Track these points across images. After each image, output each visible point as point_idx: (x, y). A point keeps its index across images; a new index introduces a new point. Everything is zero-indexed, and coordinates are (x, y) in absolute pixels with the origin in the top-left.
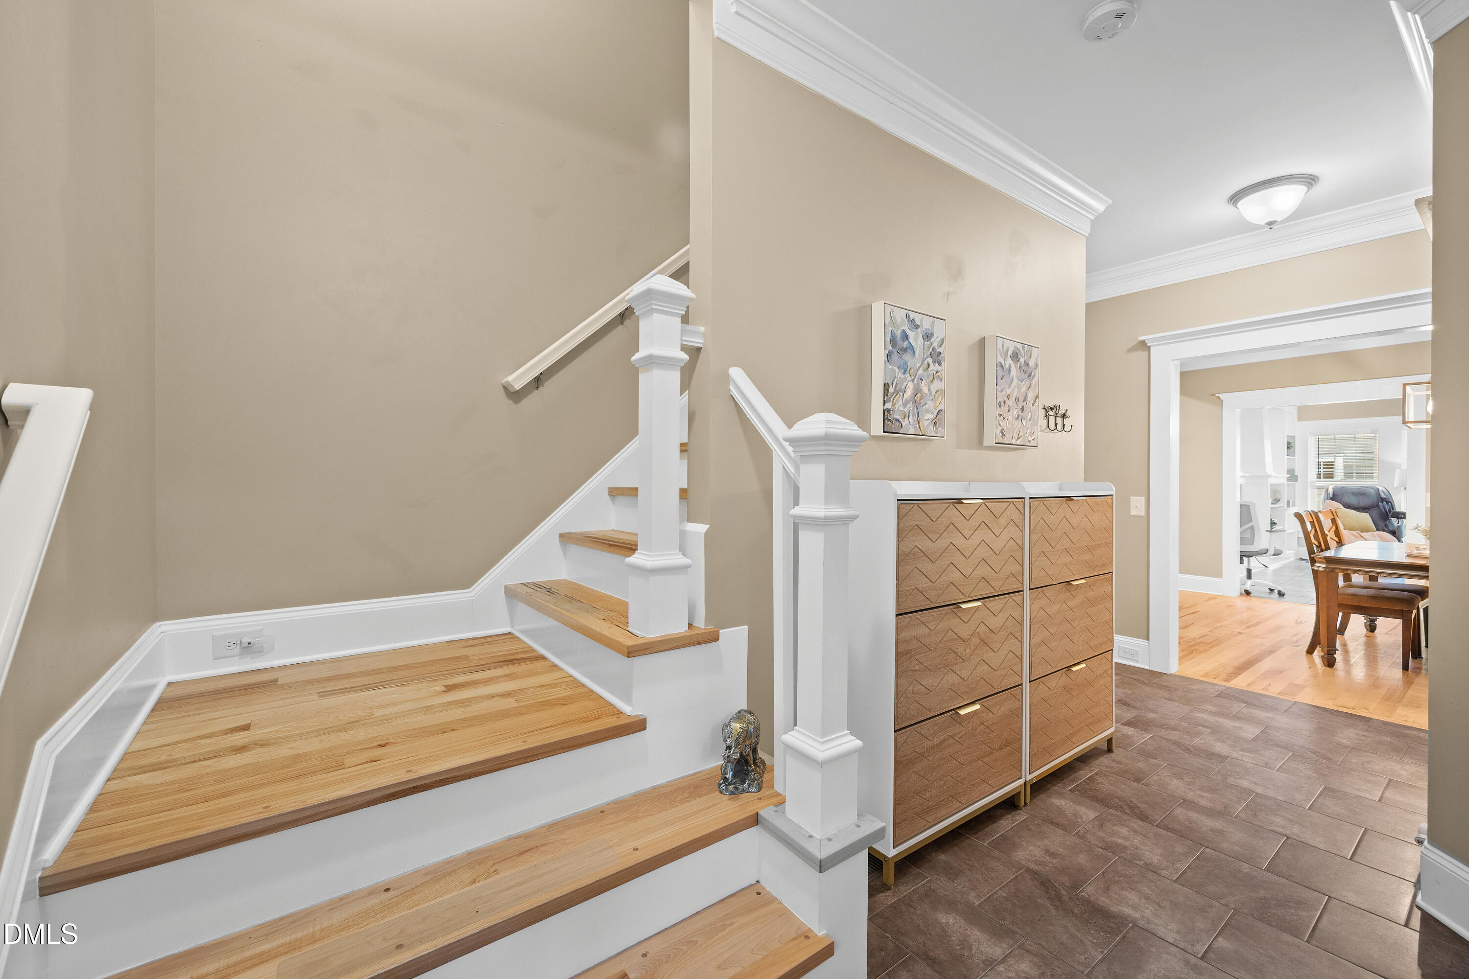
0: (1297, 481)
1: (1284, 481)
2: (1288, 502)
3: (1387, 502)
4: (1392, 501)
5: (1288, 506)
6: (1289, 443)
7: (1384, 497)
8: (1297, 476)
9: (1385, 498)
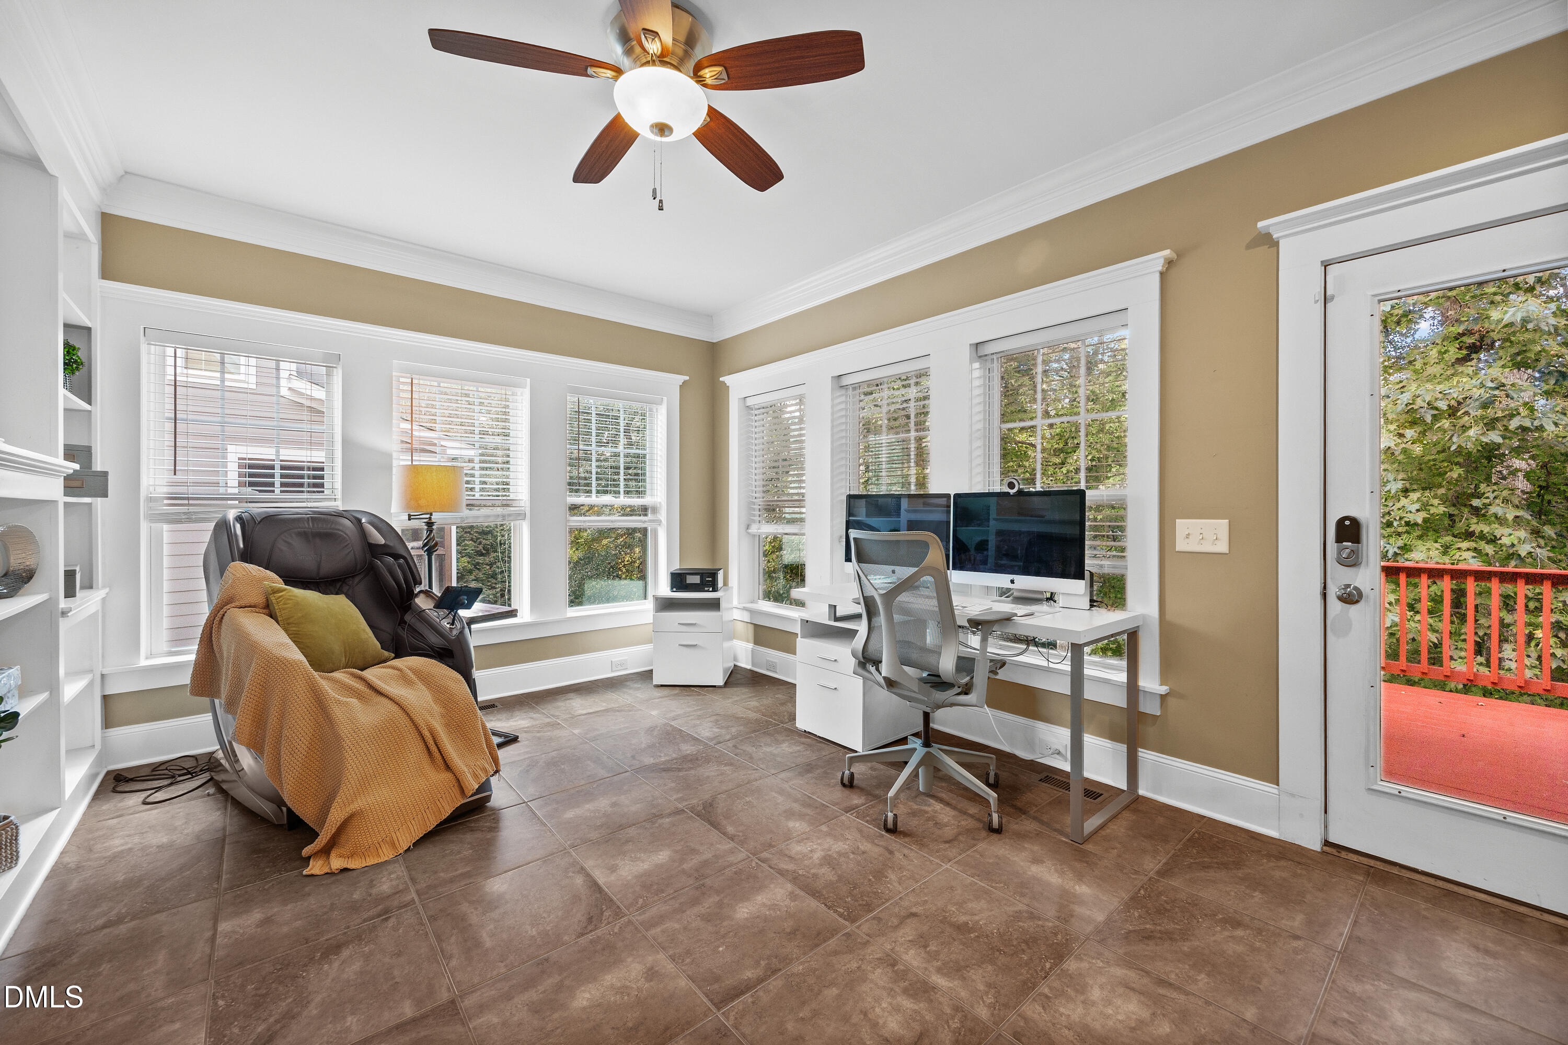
0: (105, 494)
1: (53, 489)
2: (70, 576)
3: (396, 556)
4: (405, 554)
5: (70, 592)
6: (69, 349)
7: (382, 541)
8: (105, 474)
9: (384, 546)
